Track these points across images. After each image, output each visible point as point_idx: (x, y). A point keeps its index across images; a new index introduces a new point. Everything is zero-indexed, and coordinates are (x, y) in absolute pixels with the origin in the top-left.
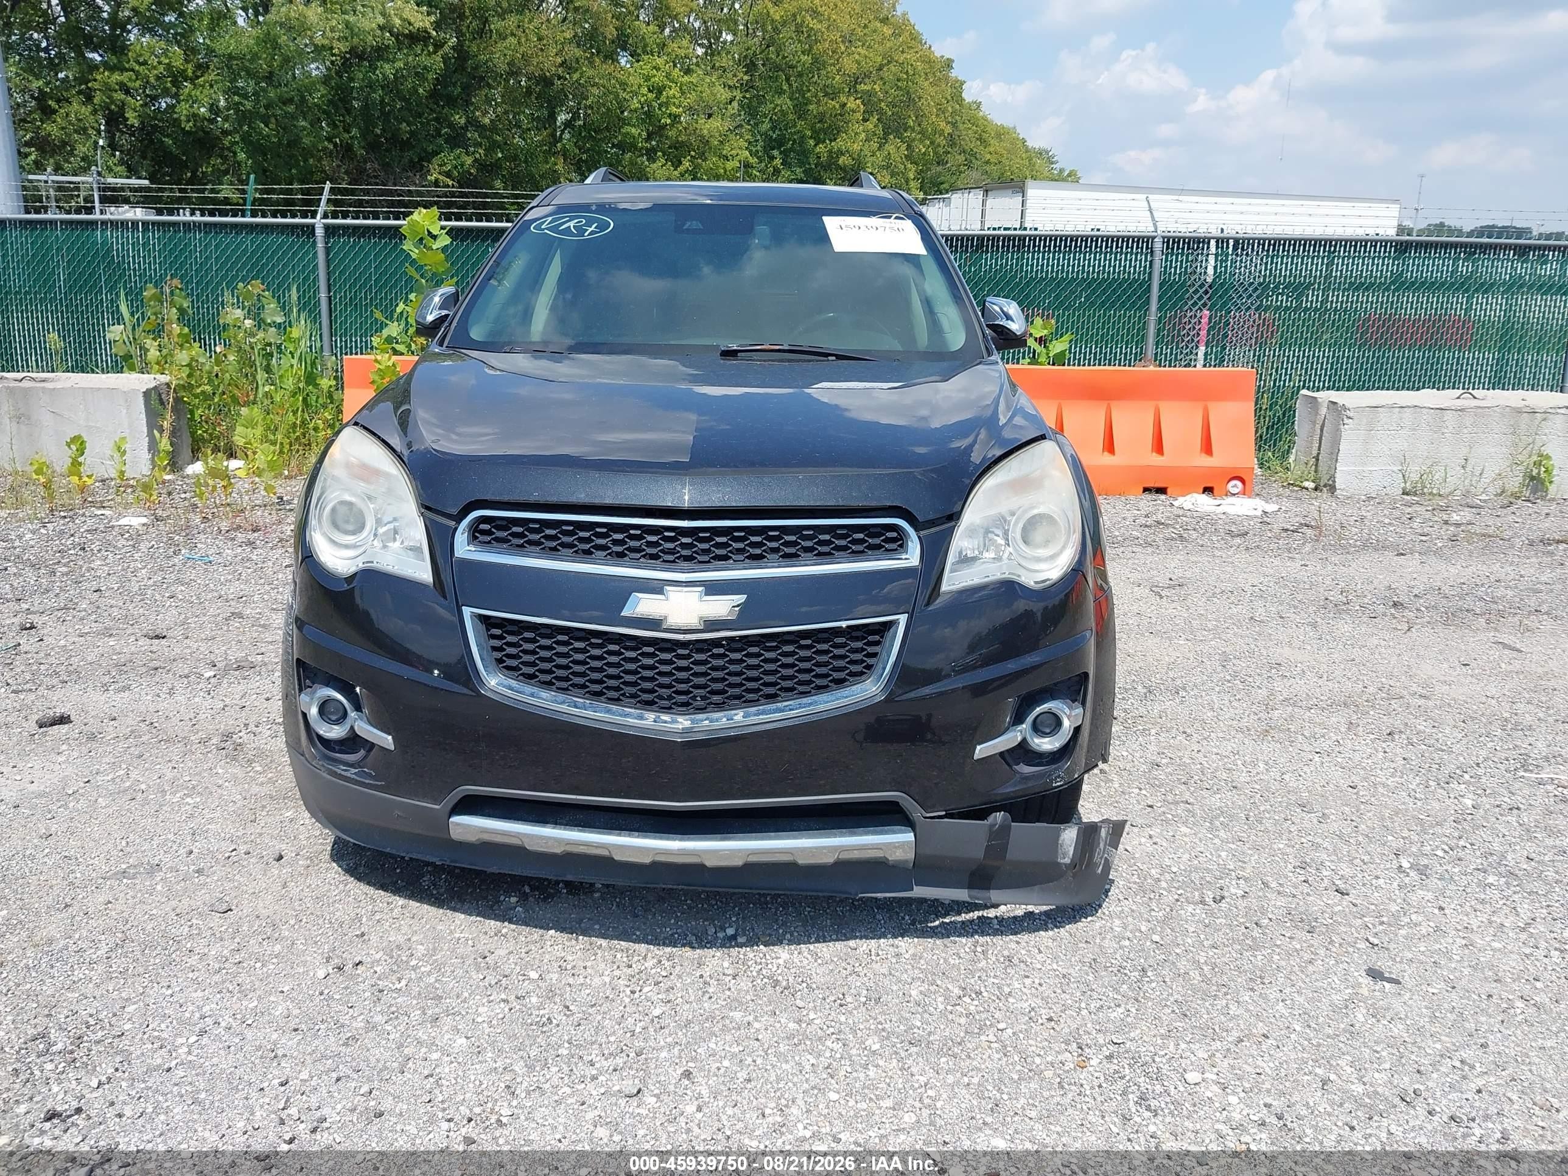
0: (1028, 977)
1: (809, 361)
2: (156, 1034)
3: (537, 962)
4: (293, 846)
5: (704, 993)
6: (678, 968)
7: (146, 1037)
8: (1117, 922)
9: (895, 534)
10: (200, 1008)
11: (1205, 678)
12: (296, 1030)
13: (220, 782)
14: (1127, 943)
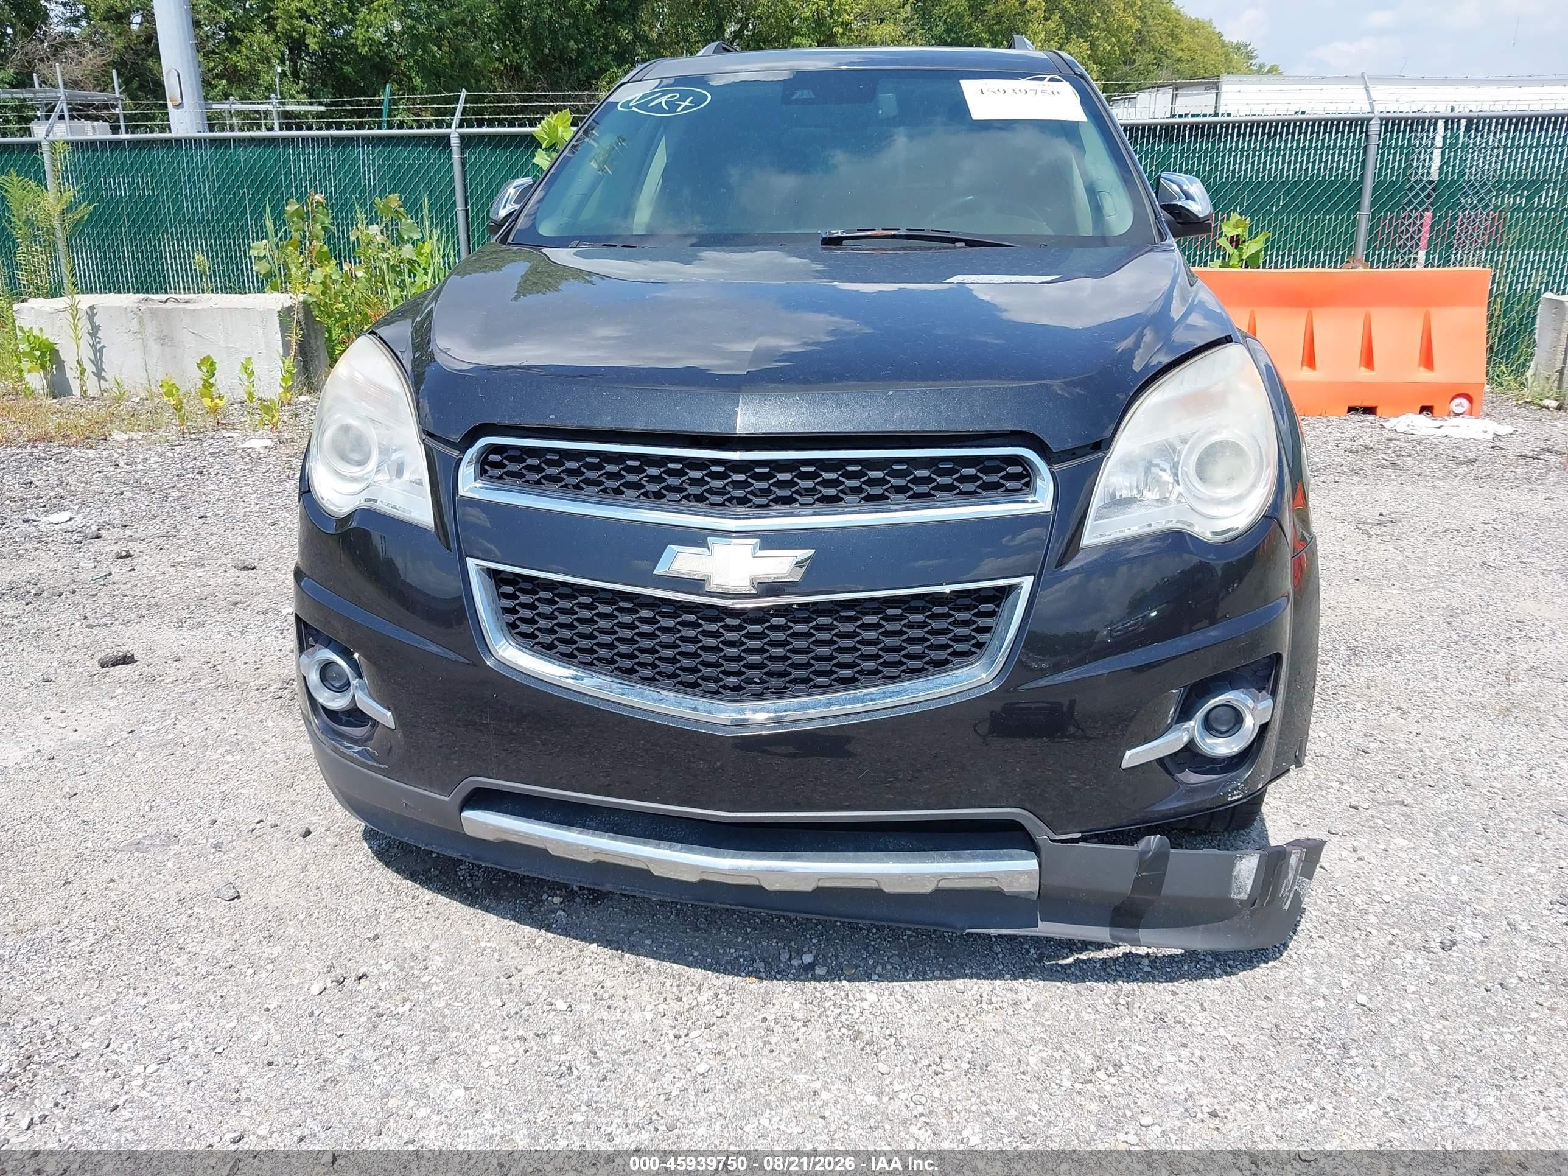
0: (1184, 1045)
1: (930, 248)
2: (114, 1057)
3: (570, 985)
4: (325, 819)
5: (765, 1042)
6: (738, 1005)
7: (102, 1060)
8: (1309, 971)
9: (1019, 469)
10: (171, 1026)
11: (1425, 637)
12: (270, 1064)
13: (267, 737)
14: (1321, 1003)
